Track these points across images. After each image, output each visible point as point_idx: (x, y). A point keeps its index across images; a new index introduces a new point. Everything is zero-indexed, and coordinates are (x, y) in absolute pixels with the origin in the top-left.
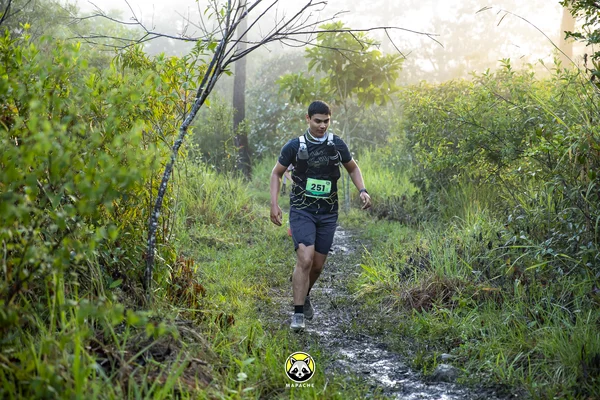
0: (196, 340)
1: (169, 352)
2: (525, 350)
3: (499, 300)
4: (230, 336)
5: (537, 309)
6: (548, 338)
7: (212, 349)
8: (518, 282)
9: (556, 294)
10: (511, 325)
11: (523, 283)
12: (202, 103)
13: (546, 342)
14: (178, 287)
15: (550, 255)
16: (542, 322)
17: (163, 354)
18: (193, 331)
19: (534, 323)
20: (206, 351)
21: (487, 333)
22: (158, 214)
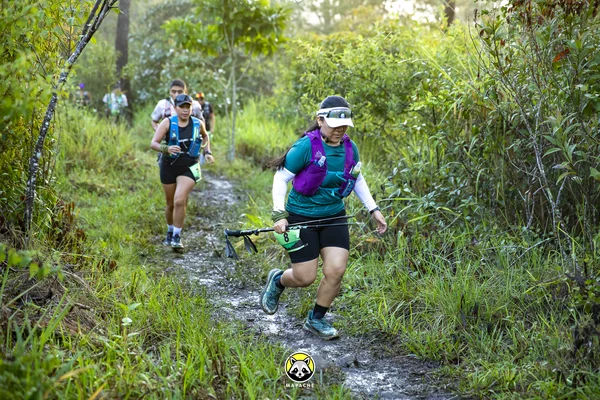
0: (78, 285)
1: (50, 295)
2: (407, 299)
3: (382, 250)
4: (113, 282)
5: (419, 260)
6: (430, 289)
7: (95, 293)
8: (401, 233)
9: (438, 245)
10: (395, 274)
11: (405, 235)
12: (88, 40)
13: (427, 292)
14: (59, 231)
15: (431, 208)
16: (424, 272)
17: (44, 298)
18: (75, 276)
19: (416, 273)
20: (89, 296)
21: (370, 282)
22: (39, 155)
